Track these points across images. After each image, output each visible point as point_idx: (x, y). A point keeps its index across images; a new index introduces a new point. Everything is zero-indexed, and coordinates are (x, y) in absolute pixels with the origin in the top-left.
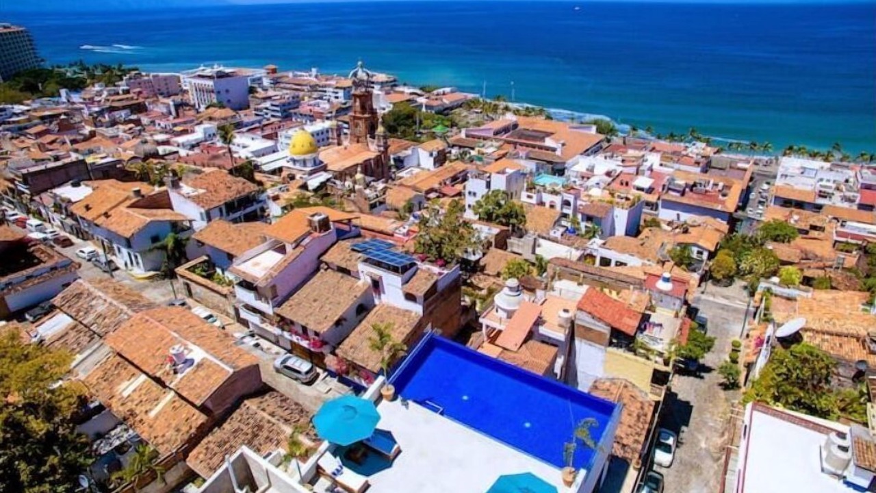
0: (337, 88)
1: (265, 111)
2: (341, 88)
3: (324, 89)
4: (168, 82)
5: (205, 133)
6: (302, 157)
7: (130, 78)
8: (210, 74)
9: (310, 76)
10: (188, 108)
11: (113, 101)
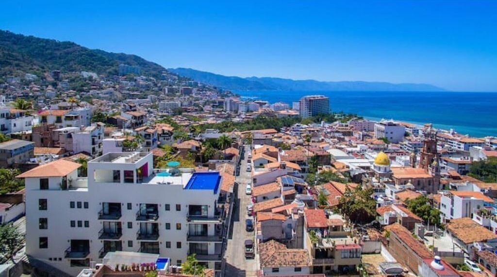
0: (460, 142)
1: (405, 146)
2: (463, 143)
3: (452, 141)
4: (370, 124)
5: (361, 149)
6: (379, 165)
7: (353, 120)
8: (385, 123)
9: (449, 133)
10: (368, 137)
11: (339, 129)
